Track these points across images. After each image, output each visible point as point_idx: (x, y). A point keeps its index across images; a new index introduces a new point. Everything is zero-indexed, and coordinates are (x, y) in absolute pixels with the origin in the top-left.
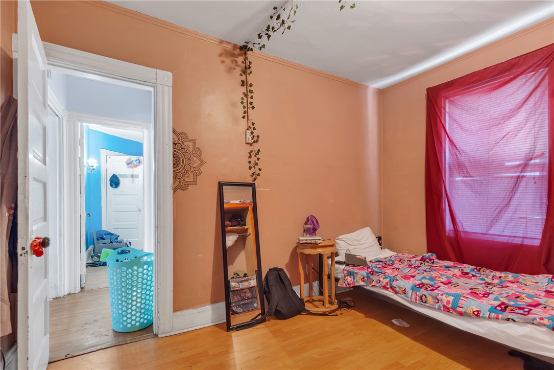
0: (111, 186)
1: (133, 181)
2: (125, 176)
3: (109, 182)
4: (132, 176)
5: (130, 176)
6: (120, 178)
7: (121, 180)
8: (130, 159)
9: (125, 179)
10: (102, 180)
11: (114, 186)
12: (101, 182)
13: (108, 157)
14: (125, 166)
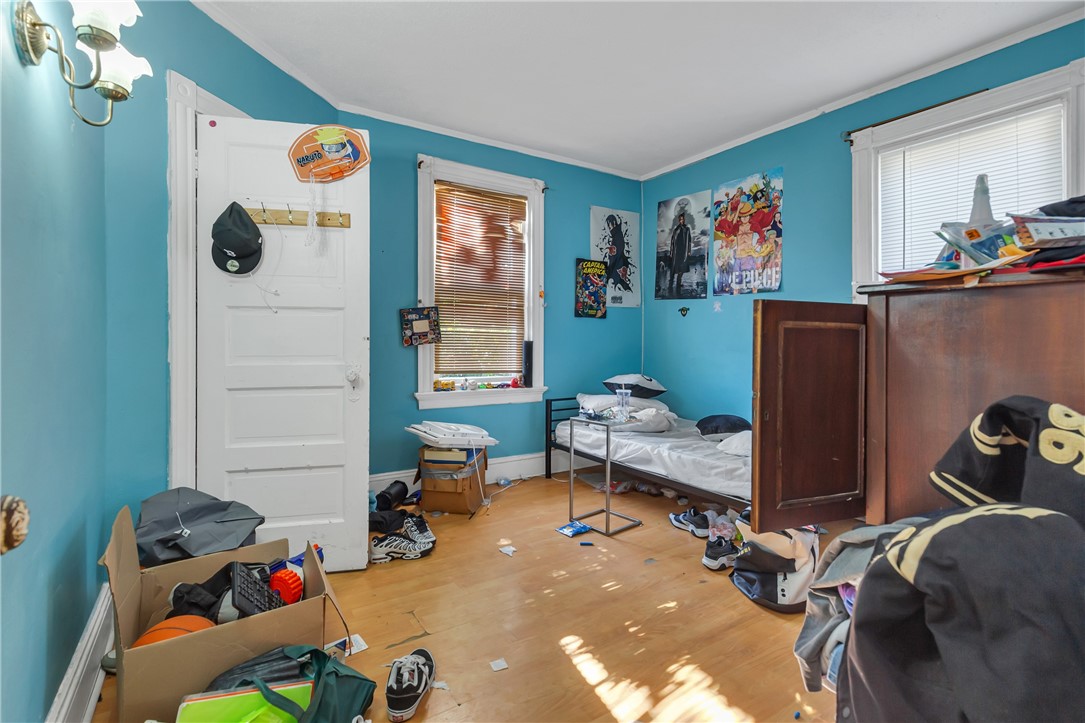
0: (220, 260)
1: (324, 245)
2: (289, 219)
3: (207, 242)
4: (323, 220)
5: (313, 219)
6: (262, 229)
7: (269, 236)
8: (309, 138)
9: (288, 231)
10: (172, 227)
11: (233, 265)
12: (171, 238)
13: (204, 120)
14: (288, 168)
